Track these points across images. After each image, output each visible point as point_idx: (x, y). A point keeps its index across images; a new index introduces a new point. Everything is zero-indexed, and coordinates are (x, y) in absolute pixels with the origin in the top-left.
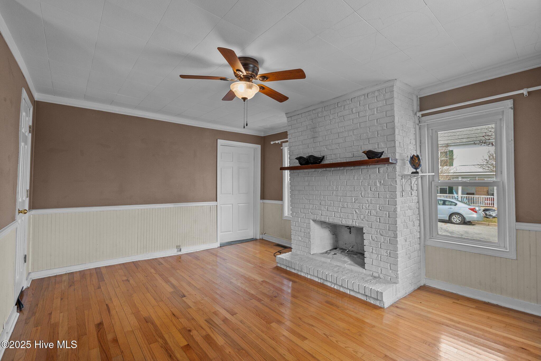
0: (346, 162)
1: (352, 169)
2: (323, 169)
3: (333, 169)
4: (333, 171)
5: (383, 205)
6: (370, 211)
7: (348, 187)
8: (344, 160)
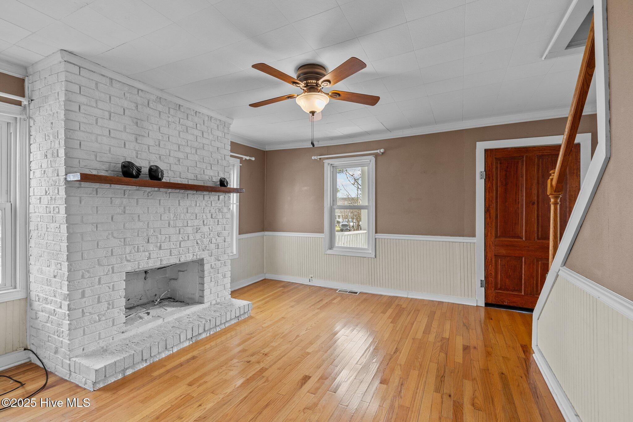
0: (188, 184)
1: (194, 194)
2: (153, 188)
3: (170, 190)
4: (169, 193)
5: (220, 231)
6: (210, 239)
7: (190, 215)
8: (185, 182)
